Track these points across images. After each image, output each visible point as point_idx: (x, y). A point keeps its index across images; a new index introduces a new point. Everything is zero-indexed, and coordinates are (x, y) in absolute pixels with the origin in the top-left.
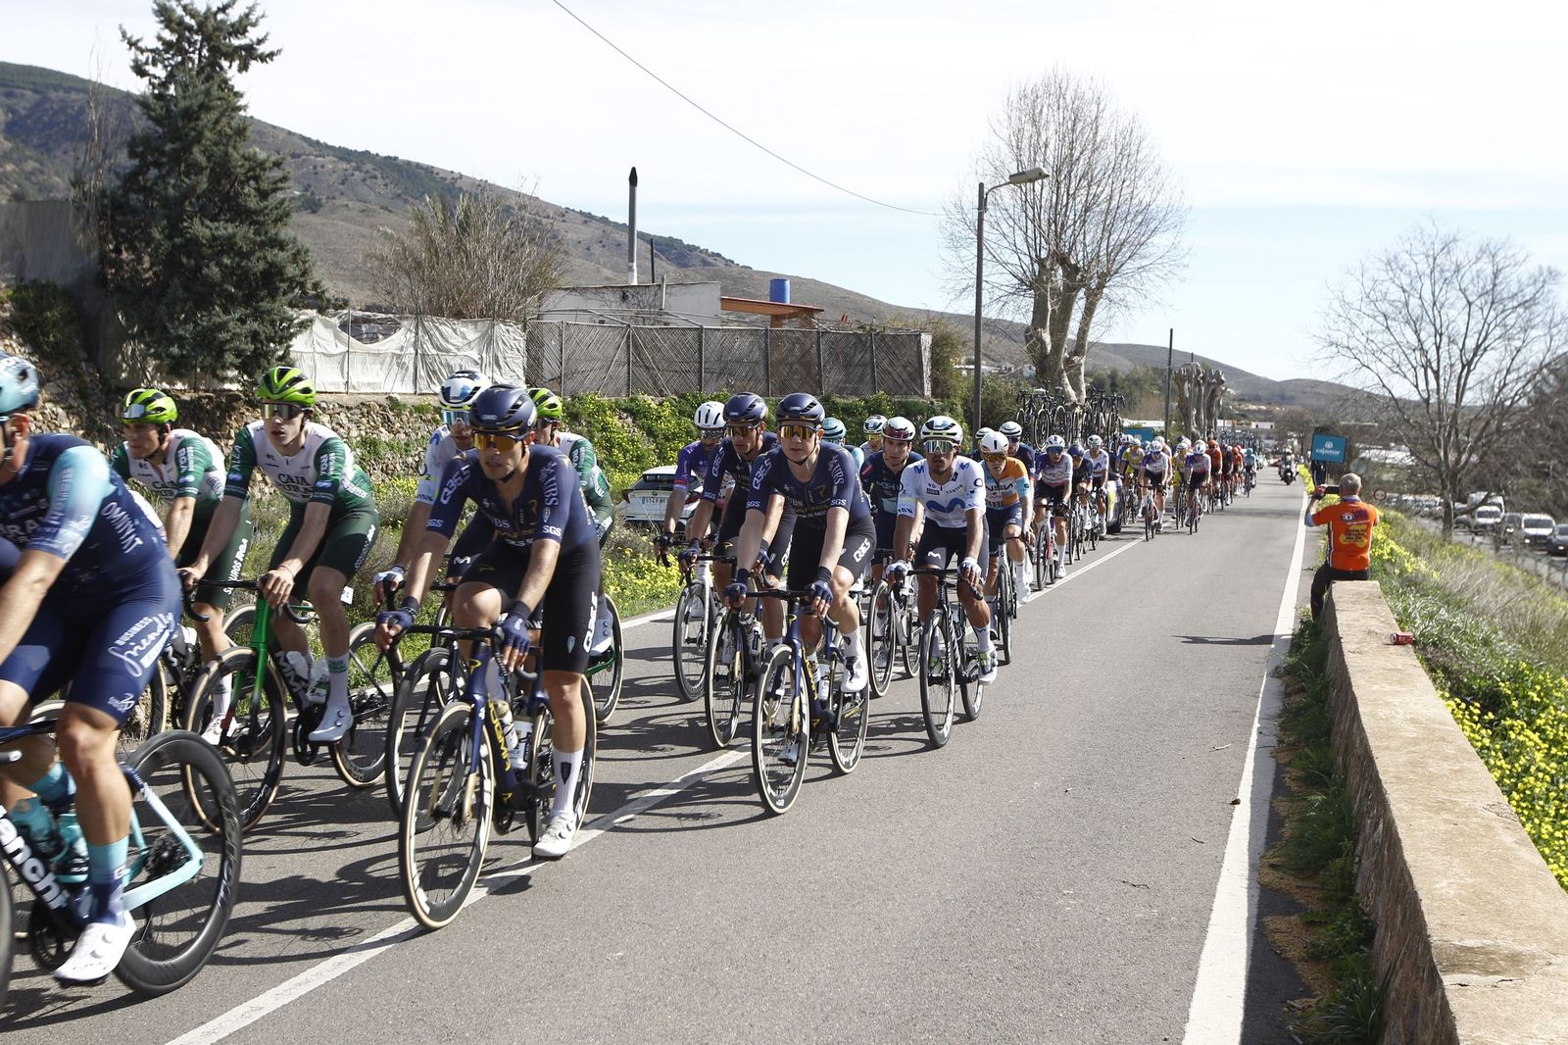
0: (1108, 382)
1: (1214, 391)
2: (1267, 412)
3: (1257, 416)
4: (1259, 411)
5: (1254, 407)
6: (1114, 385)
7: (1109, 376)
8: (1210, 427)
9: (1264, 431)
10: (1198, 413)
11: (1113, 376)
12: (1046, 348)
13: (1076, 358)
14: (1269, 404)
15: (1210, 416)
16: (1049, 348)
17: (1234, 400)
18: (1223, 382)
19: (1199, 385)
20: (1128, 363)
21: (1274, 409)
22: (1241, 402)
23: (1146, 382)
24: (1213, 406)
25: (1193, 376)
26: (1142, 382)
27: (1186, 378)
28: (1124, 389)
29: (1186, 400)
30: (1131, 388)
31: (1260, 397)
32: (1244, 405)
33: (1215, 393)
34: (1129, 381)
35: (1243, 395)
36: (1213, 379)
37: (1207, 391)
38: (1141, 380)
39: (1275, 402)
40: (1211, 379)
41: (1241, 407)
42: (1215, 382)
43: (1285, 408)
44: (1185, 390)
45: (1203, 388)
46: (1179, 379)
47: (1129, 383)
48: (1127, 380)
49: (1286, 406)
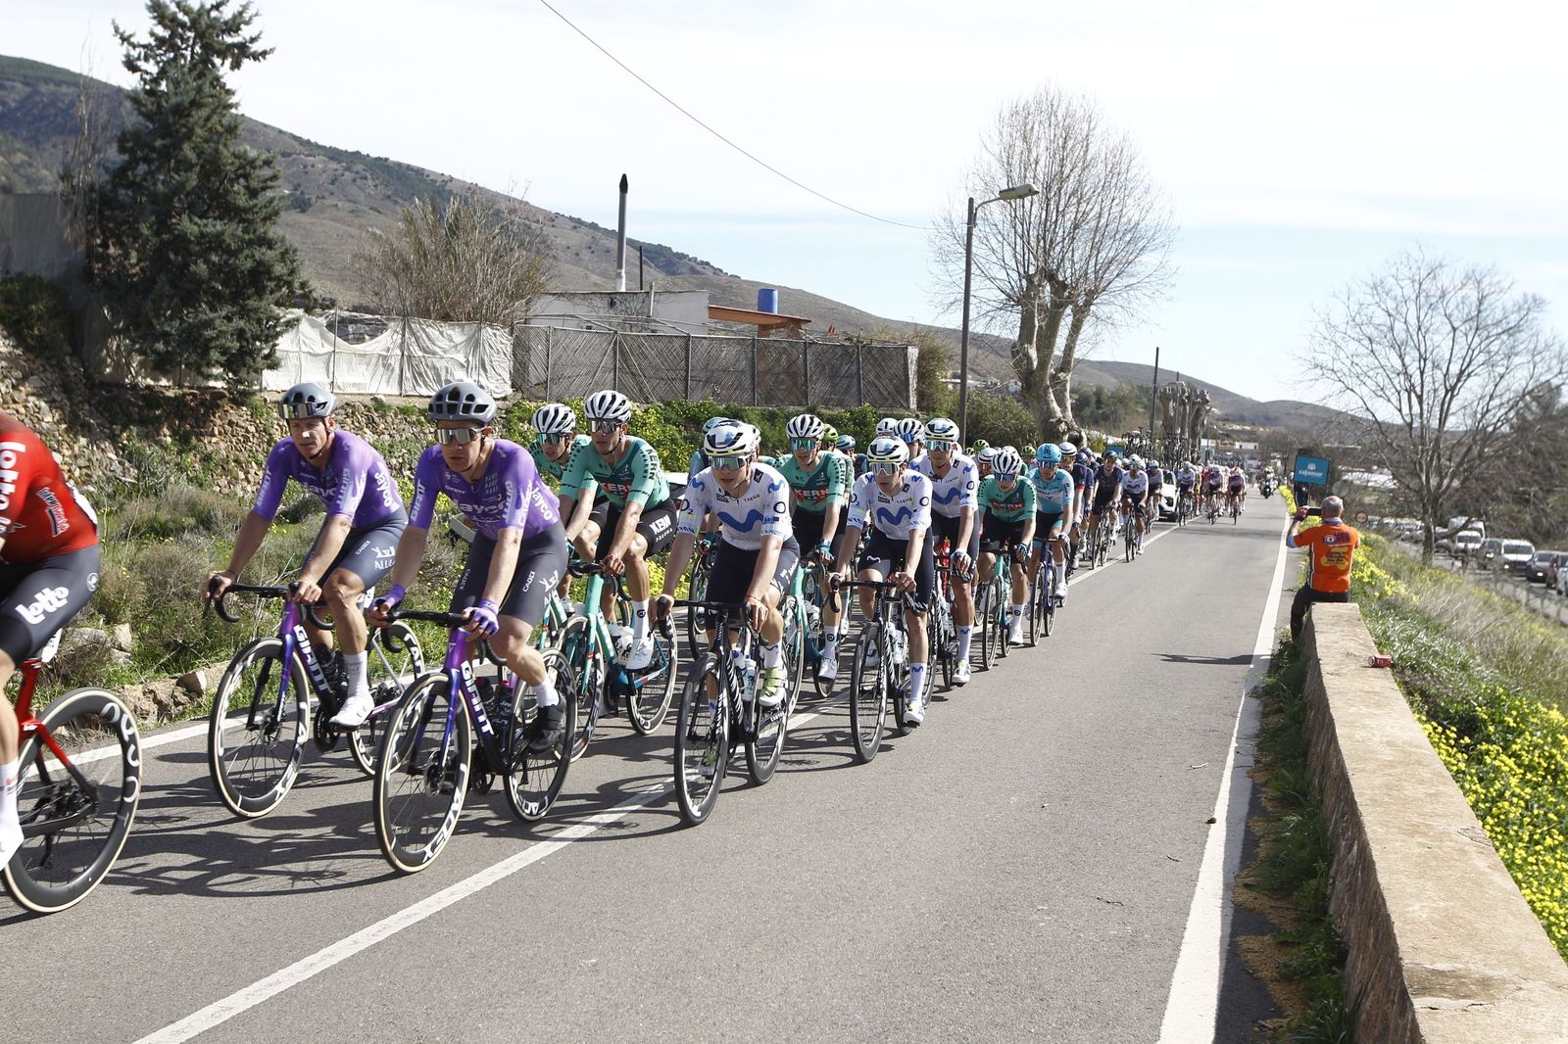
0: (1093, 400)
1: (1198, 410)
2: (1251, 433)
3: (1241, 436)
4: (1243, 431)
5: (1238, 428)
6: (1099, 402)
7: (1095, 394)
8: (1194, 446)
9: (1247, 451)
10: (1183, 432)
11: (1098, 394)
12: (1032, 364)
13: (1062, 375)
14: (1254, 424)
15: (1194, 435)
16: (1035, 364)
17: (1218, 420)
18: (1207, 401)
19: (1184, 404)
20: (1113, 380)
21: (1258, 429)
22: (1225, 422)
23: (1131, 400)
24: (1197, 425)
25: (1178, 395)
26: (1127, 400)
27: (1171, 397)
28: (1108, 408)
29: (1171, 419)
30: (1116, 405)
31: (1244, 417)
32: (1229, 425)
33: (1200, 412)
34: (1114, 398)
35: (1227, 415)
36: (1198, 399)
37: (1191, 410)
38: (1126, 398)
39: (1259, 423)
40: (1196, 398)
41: (1225, 426)
42: (1199, 401)
43: (1269, 429)
44: (1170, 409)
45: (1188, 407)
46: (1164, 397)
47: (1114, 401)
48: (1112, 398)
49: (1271, 427)
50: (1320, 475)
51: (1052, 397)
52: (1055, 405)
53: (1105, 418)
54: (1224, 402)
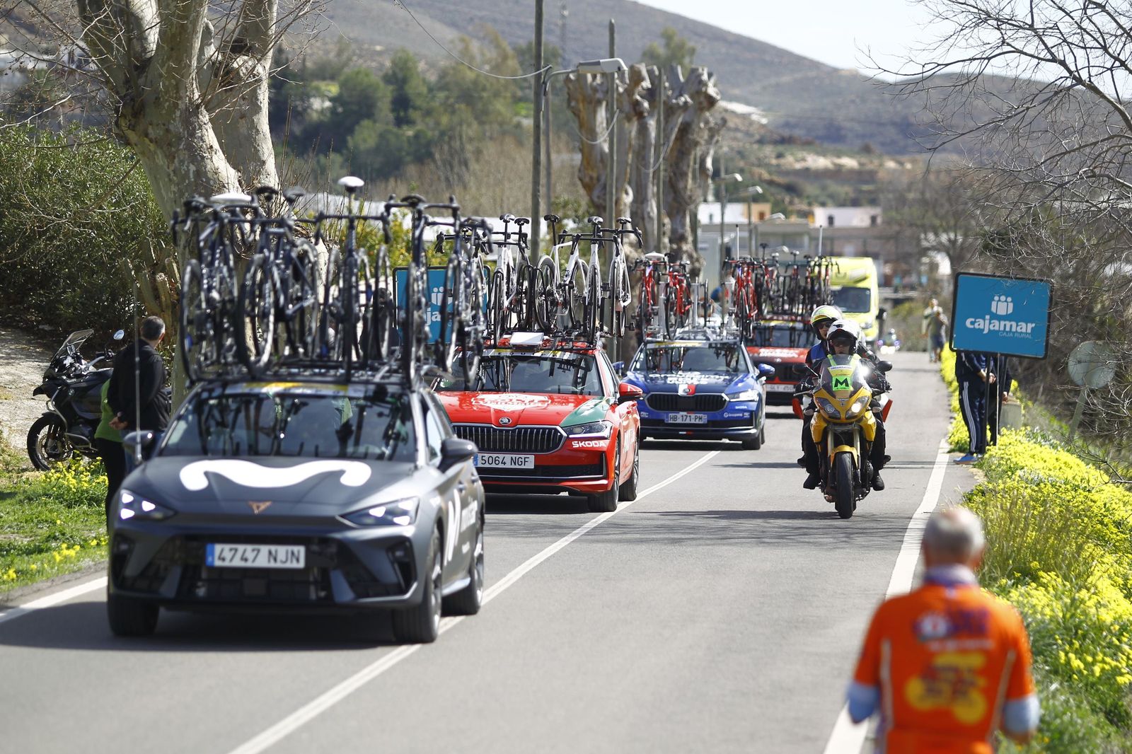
0: (385, 95)
1: (685, 129)
2: (862, 176)
3: (834, 187)
4: (837, 173)
5: (819, 162)
6: (402, 103)
7: (388, 79)
8: (678, 238)
9: (850, 235)
10: (640, 199)
11: (399, 77)
12: (142, 38)
13: (241, 62)
14: (867, 150)
15: (678, 204)
16: (153, 37)
17: (761, 142)
18: (711, 102)
19: (640, 115)
21: (881, 165)
22: (781, 148)
23: (497, 95)
24: (685, 168)
25: (621, 90)
26: (485, 95)
27: (599, 95)
28: (430, 121)
29: (602, 161)
30: (453, 112)
31: (839, 129)
32: (792, 154)
33: (690, 137)
34: (448, 90)
35: (787, 125)
36: (681, 95)
37: (663, 130)
38: (484, 89)
39: (883, 144)
40: (675, 95)
41: (782, 161)
42: (686, 103)
43: (913, 162)
44: (599, 130)
45: (652, 124)
46: (580, 97)
47: (447, 98)
48: (442, 89)
49: (918, 157)
51: (211, 137)
52: (219, 163)
53: (422, 153)
54: (778, 85)
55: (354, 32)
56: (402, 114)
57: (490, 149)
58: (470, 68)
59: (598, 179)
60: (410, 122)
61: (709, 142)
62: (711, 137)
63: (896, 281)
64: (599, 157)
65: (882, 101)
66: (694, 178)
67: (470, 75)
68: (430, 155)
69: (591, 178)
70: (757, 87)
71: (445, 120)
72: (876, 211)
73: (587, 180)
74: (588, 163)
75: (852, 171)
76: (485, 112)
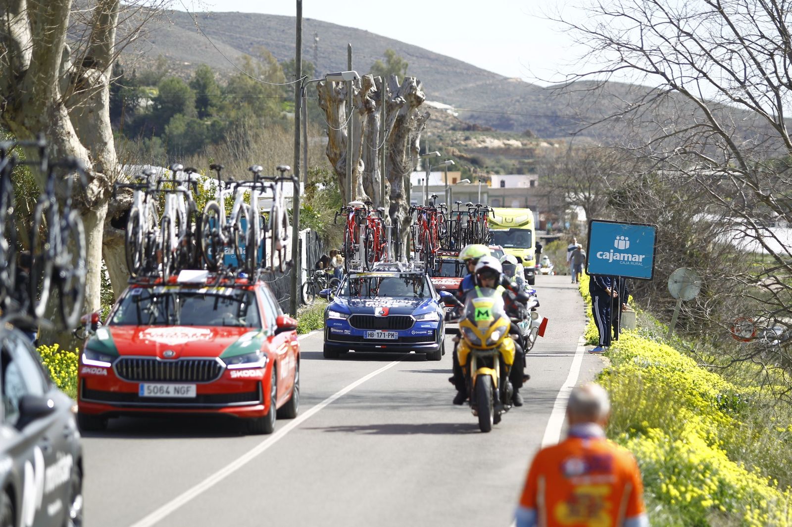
0: (191, 96)
1: (401, 120)
2: (525, 153)
3: (505, 161)
4: (507, 151)
5: (494, 143)
6: (203, 103)
8: (396, 196)
9: (516, 194)
10: (370, 169)
11: (201, 84)
12: (20, 56)
13: (90, 74)
14: (528, 134)
15: (396, 173)
16: (28, 56)
17: (453, 129)
18: (419, 101)
19: (370, 110)
20: (236, 54)
21: (537, 145)
22: (467, 133)
23: (269, 96)
24: (401, 147)
25: (356, 93)
26: (261, 96)
27: (341, 96)
28: (223, 114)
29: (343, 142)
30: (239, 108)
31: (508, 119)
32: (475, 138)
33: (405, 125)
34: (235, 93)
35: (472, 117)
36: (398, 97)
37: (386, 121)
38: (260, 92)
39: (539, 131)
40: (394, 97)
41: (469, 142)
42: (402, 101)
43: (560, 143)
44: (340, 121)
45: (378, 116)
46: (328, 98)
47: (235, 98)
48: (231, 92)
49: (563, 139)
50: (639, 258)
51: (68, 126)
52: (75, 143)
53: (217, 137)
54: (466, 89)
55: (170, 52)
56: (203, 110)
57: (265, 135)
58: (250, 78)
59: (341, 155)
60: (209, 115)
61: (417, 129)
62: (419, 125)
63: (548, 226)
64: (341, 139)
65: (538, 100)
66: (407, 154)
67: (251, 83)
68: (223, 138)
69: (336, 154)
70: (451, 91)
71: (233, 114)
72: (535, 177)
73: (333, 156)
74: (333, 144)
75: (517, 149)
76: (262, 109)
